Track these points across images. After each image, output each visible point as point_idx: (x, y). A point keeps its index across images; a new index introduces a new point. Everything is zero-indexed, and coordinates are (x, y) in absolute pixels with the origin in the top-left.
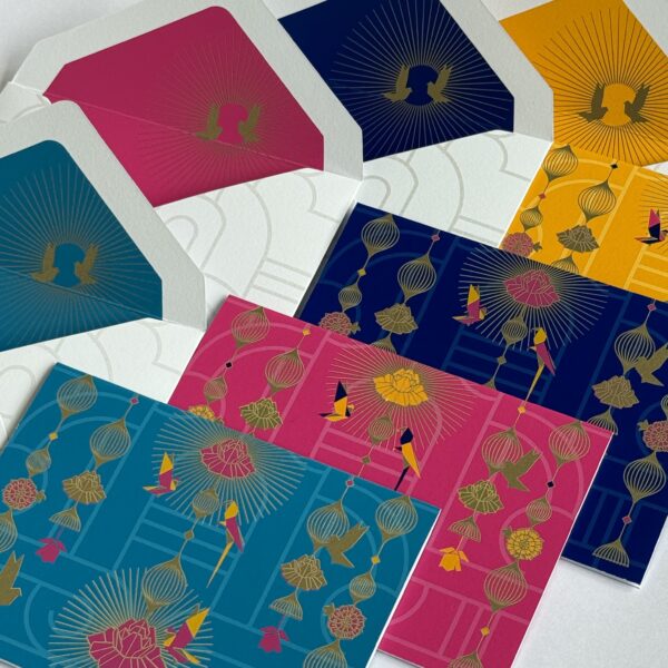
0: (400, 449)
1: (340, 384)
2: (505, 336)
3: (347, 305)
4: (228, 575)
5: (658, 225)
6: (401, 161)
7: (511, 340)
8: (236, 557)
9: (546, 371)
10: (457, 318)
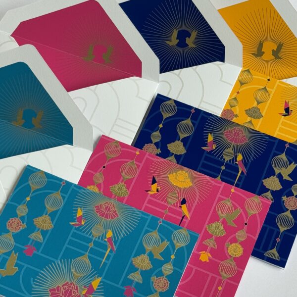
0: (181, 207)
1: (153, 177)
2: (225, 157)
3: (154, 140)
4: (109, 263)
5: (289, 108)
6: (176, 74)
7: (227, 158)
8: (112, 255)
9: (242, 173)
10: (203, 148)
